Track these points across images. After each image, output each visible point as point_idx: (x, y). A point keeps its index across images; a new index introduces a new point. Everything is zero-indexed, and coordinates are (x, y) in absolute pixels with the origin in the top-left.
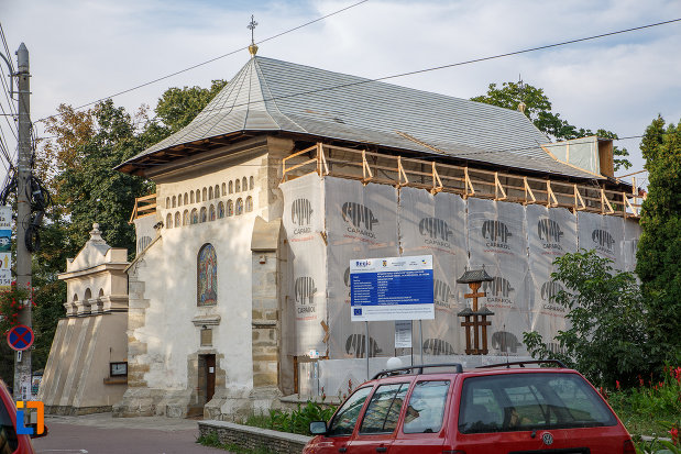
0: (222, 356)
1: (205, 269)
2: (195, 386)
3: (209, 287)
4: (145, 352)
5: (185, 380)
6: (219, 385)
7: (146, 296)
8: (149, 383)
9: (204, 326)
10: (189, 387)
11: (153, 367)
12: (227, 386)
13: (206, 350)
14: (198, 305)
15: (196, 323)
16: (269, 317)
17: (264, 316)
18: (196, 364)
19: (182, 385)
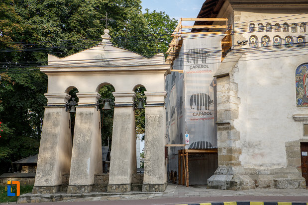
8: (242, 164)
14: (298, 107)
15: (296, 119)
19: (279, 164)
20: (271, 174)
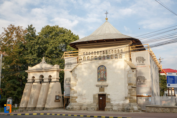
0: (109, 95)
1: (101, 72)
3: (102, 77)
4: (76, 93)
5: (92, 101)
6: (107, 102)
7: (77, 78)
8: (77, 102)
9: (101, 87)
10: (94, 102)
11: (78, 97)
12: (111, 102)
13: (101, 93)
14: (98, 81)
15: (97, 86)
17: (134, 85)
18: (97, 97)
19: (90, 102)
20: (87, 105)
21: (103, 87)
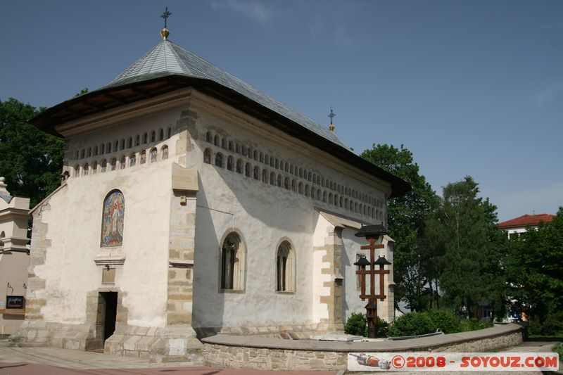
0: (126, 294)
2: (95, 320)
4: (44, 287)
5: (83, 315)
6: (120, 321)
7: (48, 237)
9: (107, 266)
10: (88, 321)
11: (50, 301)
12: (130, 322)
13: (108, 288)
16: (186, 257)
17: (182, 256)
18: (96, 301)
19: (79, 320)
21: (113, 266)
